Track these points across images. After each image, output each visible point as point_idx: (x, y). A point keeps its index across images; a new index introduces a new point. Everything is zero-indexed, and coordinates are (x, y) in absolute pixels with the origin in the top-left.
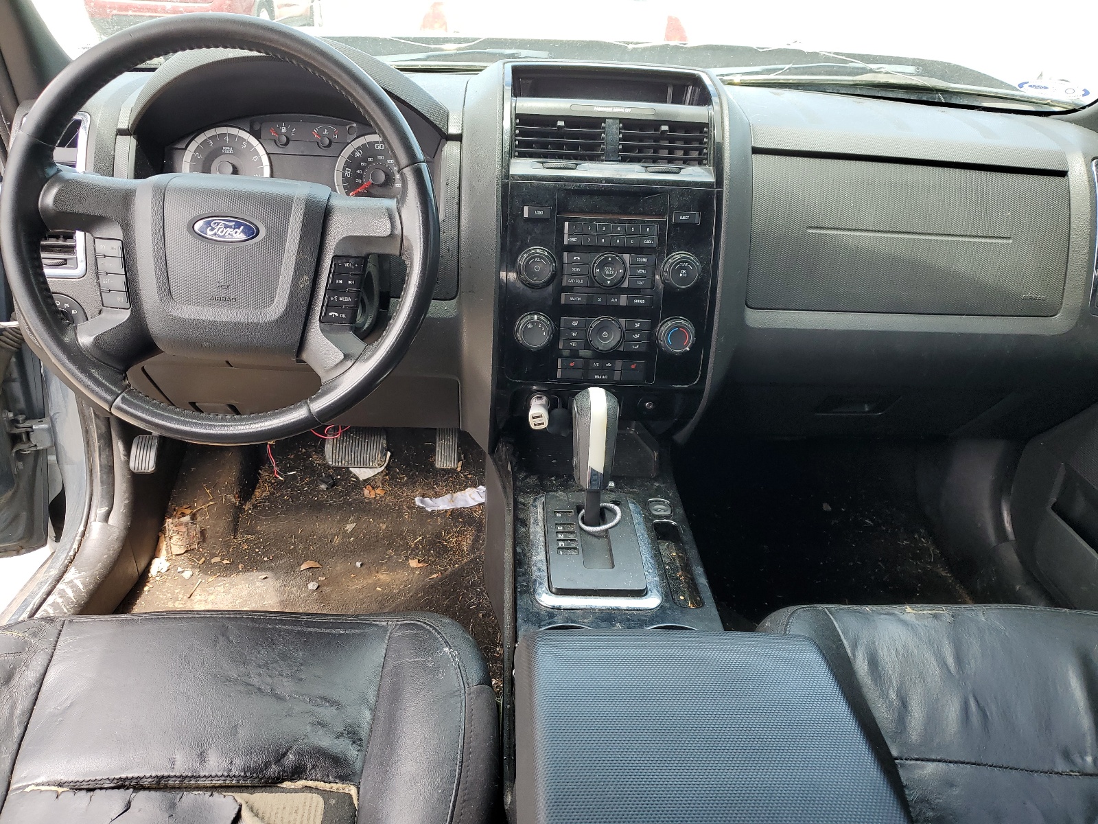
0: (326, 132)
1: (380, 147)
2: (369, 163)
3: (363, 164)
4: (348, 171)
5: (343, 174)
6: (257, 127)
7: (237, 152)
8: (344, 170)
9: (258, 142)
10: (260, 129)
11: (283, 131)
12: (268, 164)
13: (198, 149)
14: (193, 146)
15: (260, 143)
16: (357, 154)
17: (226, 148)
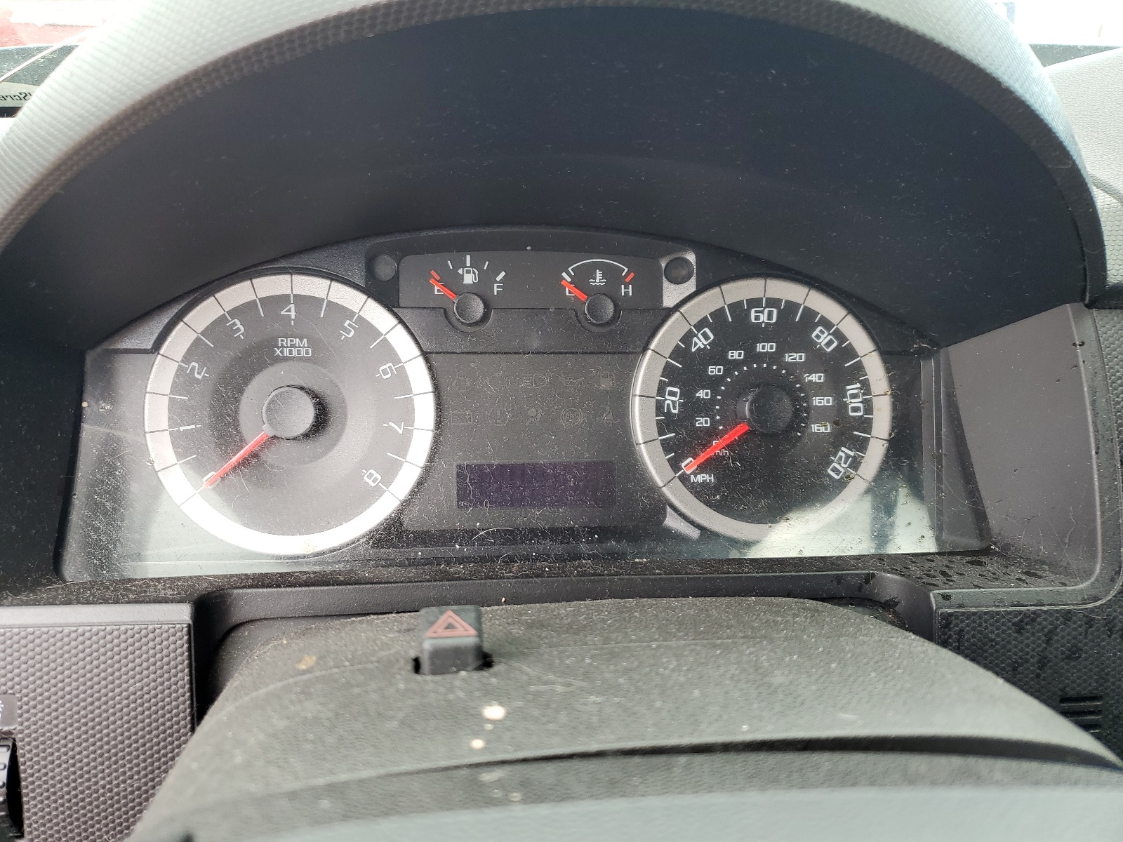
0: (598, 279)
1: (764, 318)
2: (731, 366)
3: (714, 370)
4: (673, 394)
5: (659, 407)
6: (385, 269)
7: (320, 355)
8: (661, 391)
9: (394, 321)
10: (396, 277)
11: (469, 279)
12: (428, 386)
13: (195, 350)
14: (181, 340)
15: (401, 321)
16: (700, 342)
17: (288, 342)
